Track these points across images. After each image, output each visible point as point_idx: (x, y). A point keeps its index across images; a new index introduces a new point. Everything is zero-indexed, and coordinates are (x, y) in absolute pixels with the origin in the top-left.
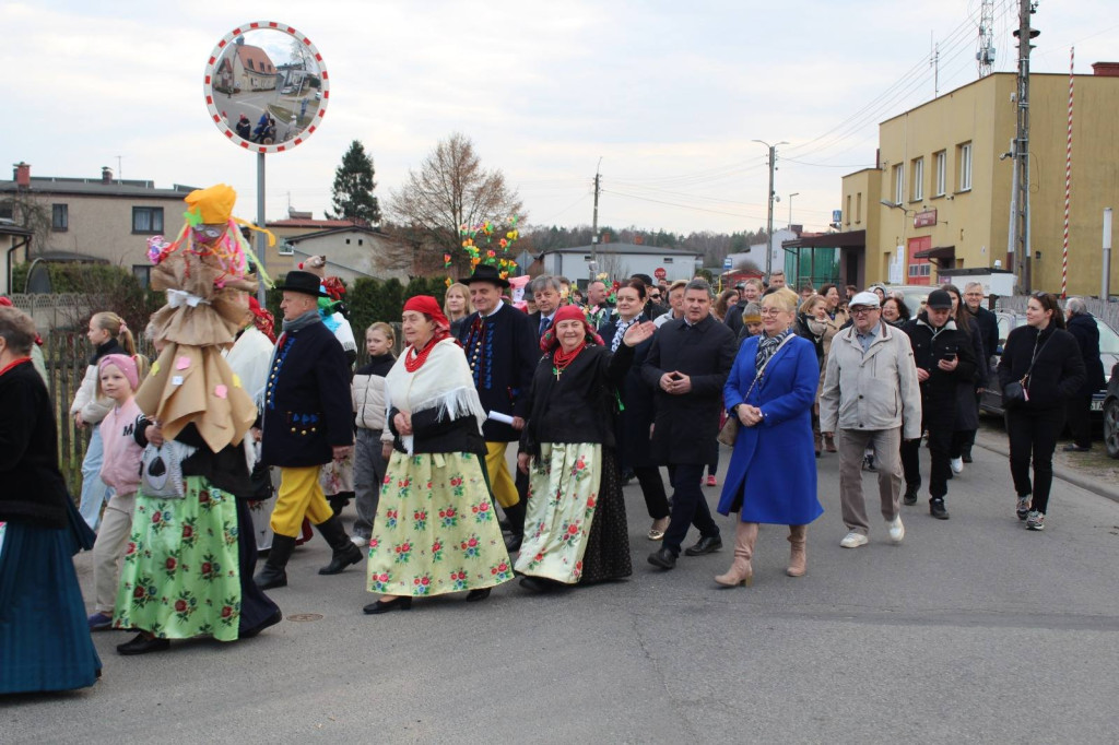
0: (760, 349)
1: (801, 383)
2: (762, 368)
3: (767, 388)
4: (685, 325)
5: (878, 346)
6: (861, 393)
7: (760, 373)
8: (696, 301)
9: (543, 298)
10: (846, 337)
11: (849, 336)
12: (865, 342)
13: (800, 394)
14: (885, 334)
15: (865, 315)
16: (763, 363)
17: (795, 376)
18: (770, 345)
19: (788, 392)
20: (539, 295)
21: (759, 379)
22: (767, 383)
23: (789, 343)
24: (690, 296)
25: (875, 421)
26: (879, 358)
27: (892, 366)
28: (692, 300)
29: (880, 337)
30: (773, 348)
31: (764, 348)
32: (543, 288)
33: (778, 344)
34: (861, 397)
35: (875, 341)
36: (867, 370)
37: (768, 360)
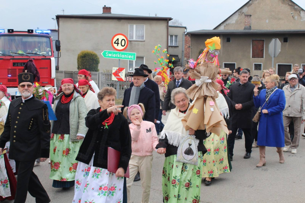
0: (267, 93)
1: (280, 103)
2: (268, 98)
3: (270, 104)
4: (240, 84)
5: (296, 91)
6: (290, 105)
7: (267, 100)
8: (245, 77)
9: (177, 75)
10: (287, 87)
11: (288, 87)
12: (292, 89)
13: (280, 106)
14: (299, 87)
15: (295, 81)
16: (268, 97)
17: (278, 101)
18: (270, 91)
19: (276, 105)
20: (176, 74)
21: (267, 101)
22: (269, 103)
23: (277, 91)
24: (243, 76)
25: (293, 114)
26: (296, 94)
27: (300, 98)
28: (244, 77)
29: (297, 88)
30: (271, 92)
31: (268, 92)
32: (177, 72)
33: (272, 91)
34: (289, 106)
35: (296, 89)
36: (292, 98)
37: (270, 95)
